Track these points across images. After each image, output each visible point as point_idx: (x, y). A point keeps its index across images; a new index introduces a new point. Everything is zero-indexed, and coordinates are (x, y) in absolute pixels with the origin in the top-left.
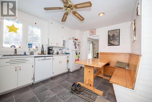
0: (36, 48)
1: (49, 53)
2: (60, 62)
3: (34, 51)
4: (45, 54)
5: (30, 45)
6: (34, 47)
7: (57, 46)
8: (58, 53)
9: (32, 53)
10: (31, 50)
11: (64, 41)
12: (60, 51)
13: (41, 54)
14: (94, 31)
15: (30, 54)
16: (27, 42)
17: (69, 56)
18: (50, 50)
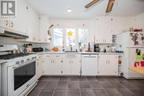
0: (84, 46)
1: (95, 51)
2: (108, 62)
3: (82, 49)
4: (91, 52)
5: (80, 44)
6: (82, 45)
7: (104, 43)
8: (105, 50)
9: (81, 51)
10: (81, 47)
11: (114, 37)
12: (109, 48)
13: (88, 51)
15: (80, 51)
16: (78, 42)
17: (122, 55)
18: (96, 47)
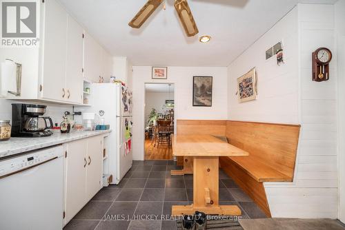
2: (88, 162)
14: (163, 70)
17: (108, 134)
